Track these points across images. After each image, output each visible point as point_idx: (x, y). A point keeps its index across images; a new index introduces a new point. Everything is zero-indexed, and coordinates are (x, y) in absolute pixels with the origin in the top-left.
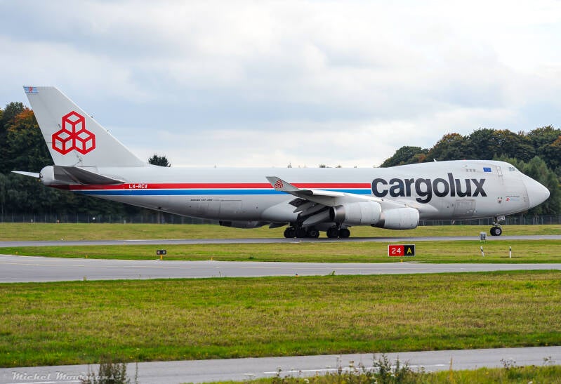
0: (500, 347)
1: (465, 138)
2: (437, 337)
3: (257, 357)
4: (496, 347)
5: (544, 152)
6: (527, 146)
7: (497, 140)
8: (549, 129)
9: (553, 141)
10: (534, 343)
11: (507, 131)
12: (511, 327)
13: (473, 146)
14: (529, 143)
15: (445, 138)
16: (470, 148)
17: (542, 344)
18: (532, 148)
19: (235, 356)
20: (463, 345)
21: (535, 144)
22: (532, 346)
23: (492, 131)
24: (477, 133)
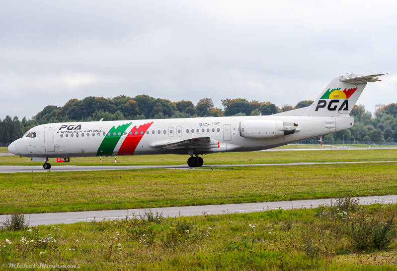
0: (173, 206)
1: (80, 101)
2: (139, 202)
3: (54, 212)
4: (171, 206)
5: (121, 109)
6: (113, 105)
7: (97, 102)
8: (123, 97)
9: (126, 103)
10: (190, 204)
11: (102, 98)
12: (174, 197)
13: (85, 105)
14: (113, 104)
15: (70, 101)
16: (83, 107)
17: (193, 205)
18: (115, 106)
19: (44, 212)
20: (154, 206)
21: (117, 105)
22: (189, 205)
23: (94, 98)
24: (86, 99)
